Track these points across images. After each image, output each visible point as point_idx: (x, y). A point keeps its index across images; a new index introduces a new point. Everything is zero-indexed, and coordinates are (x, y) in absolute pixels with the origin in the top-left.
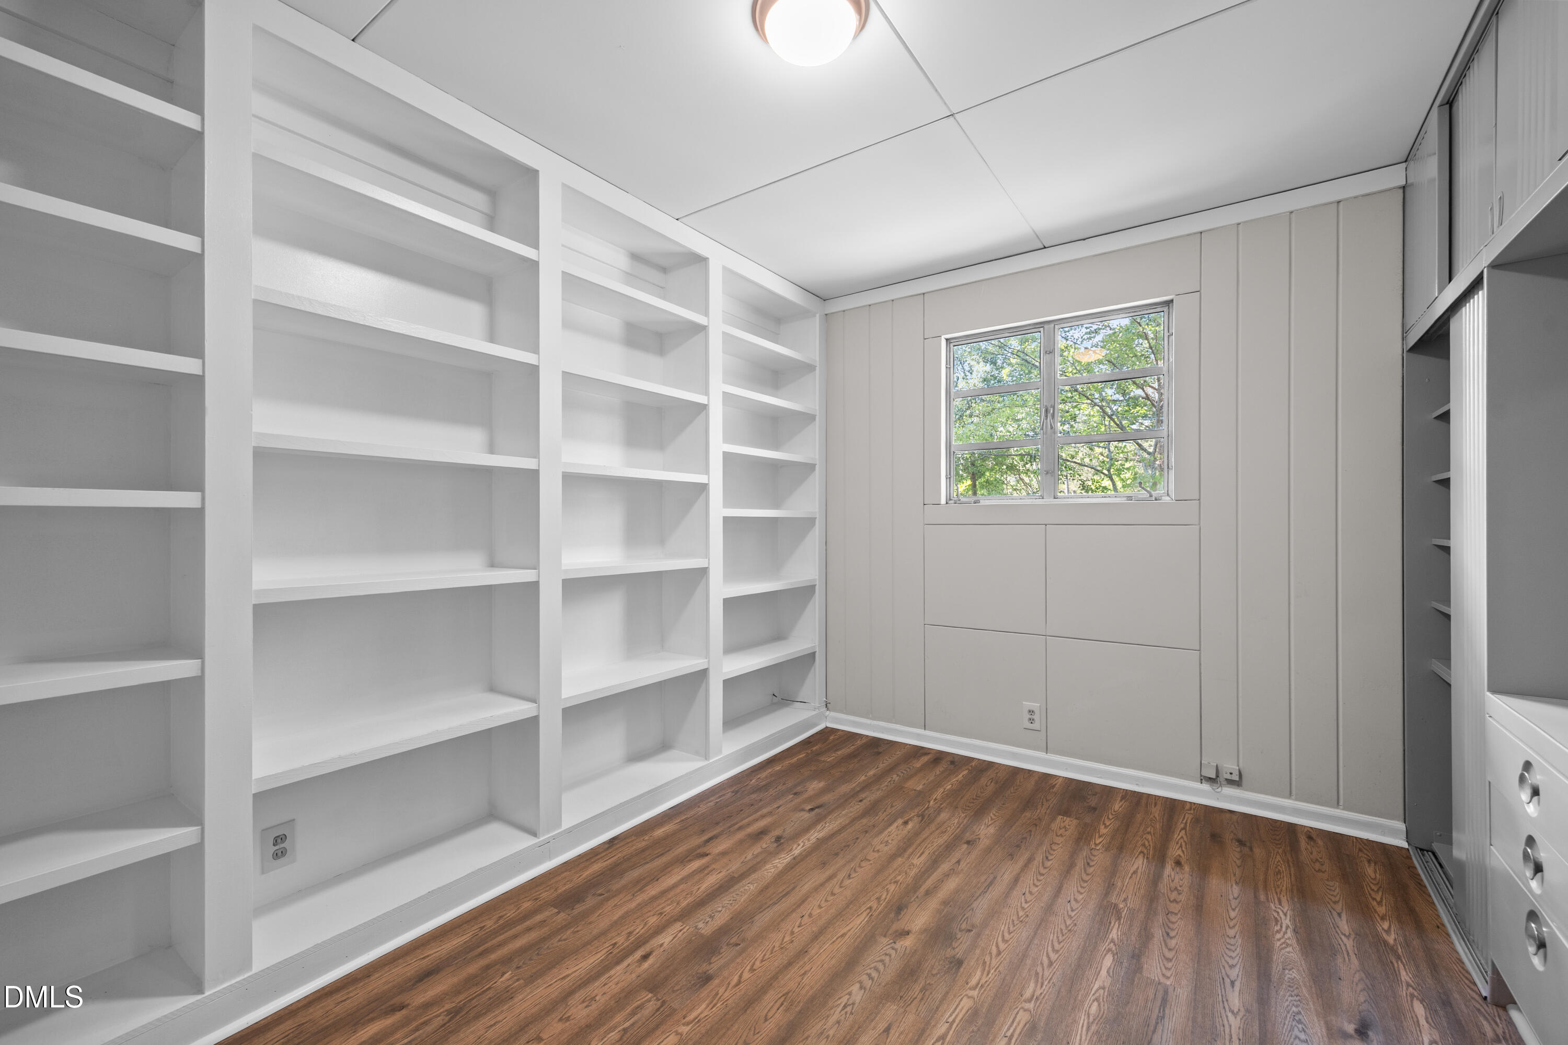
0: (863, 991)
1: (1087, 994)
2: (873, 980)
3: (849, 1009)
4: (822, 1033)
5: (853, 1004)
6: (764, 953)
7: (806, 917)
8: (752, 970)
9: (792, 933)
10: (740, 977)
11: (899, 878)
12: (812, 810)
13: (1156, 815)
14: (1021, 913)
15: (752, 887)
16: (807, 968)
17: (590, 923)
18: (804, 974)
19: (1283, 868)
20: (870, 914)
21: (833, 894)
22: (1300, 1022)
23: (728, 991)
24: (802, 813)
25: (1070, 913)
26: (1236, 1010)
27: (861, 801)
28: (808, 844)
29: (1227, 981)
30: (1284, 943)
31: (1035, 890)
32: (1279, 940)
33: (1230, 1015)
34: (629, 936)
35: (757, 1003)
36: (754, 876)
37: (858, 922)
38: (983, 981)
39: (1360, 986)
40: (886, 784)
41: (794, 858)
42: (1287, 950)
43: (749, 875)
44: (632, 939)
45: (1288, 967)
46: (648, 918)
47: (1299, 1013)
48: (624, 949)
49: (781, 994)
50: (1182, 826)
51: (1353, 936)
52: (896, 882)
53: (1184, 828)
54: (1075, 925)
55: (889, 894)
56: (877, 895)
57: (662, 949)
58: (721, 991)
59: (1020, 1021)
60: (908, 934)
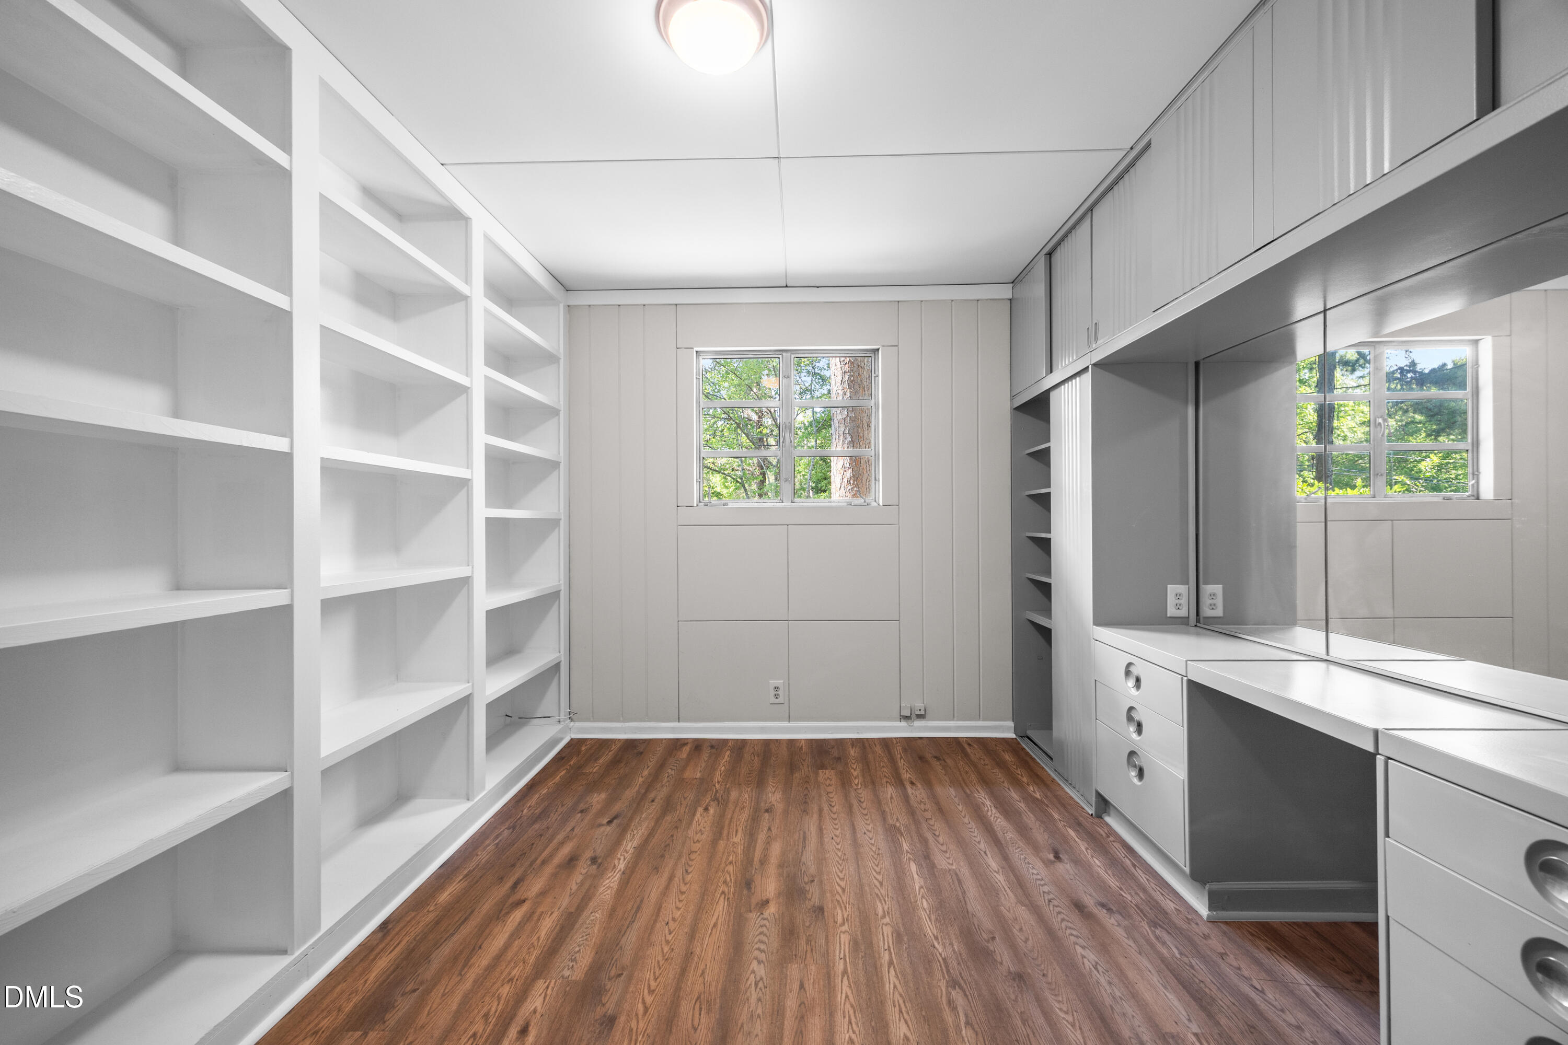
0: (762, 964)
1: (915, 896)
2: (764, 952)
3: (761, 985)
4: (752, 1016)
5: (762, 979)
6: (652, 971)
7: (671, 923)
8: (651, 992)
9: (667, 942)
10: (644, 1002)
11: (731, 858)
12: (610, 822)
13: (880, 752)
14: (840, 854)
15: (598, 915)
16: (702, 967)
17: (422, 1027)
18: (703, 973)
19: (967, 768)
20: (726, 898)
21: (683, 893)
22: (1029, 863)
23: (641, 1021)
24: (602, 829)
25: (837, 847)
26: (997, 870)
27: (653, 801)
28: (628, 856)
29: (983, 853)
30: (994, 817)
31: (838, 832)
32: (991, 816)
33: (995, 874)
34: (487, 1020)
35: (676, 1019)
36: (592, 904)
37: (721, 909)
38: (846, 916)
39: (1042, 830)
40: (666, 780)
41: (623, 873)
42: (998, 821)
43: (587, 905)
44: (493, 1020)
45: (1005, 831)
46: (497, 990)
47: (1025, 858)
48: (490, 1035)
49: (694, 1001)
50: (899, 756)
51: (1022, 801)
52: (731, 863)
53: (901, 758)
54: (845, 854)
55: (732, 875)
56: (722, 879)
57: (538, 1016)
58: (633, 1024)
59: (887, 934)
60: (768, 902)
